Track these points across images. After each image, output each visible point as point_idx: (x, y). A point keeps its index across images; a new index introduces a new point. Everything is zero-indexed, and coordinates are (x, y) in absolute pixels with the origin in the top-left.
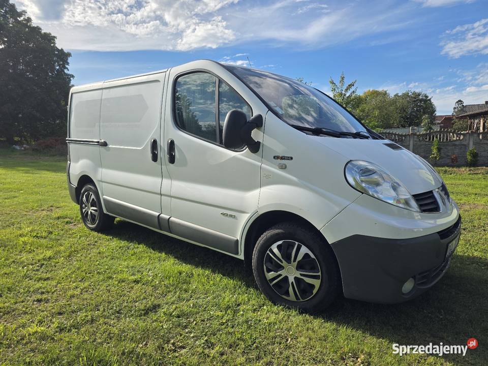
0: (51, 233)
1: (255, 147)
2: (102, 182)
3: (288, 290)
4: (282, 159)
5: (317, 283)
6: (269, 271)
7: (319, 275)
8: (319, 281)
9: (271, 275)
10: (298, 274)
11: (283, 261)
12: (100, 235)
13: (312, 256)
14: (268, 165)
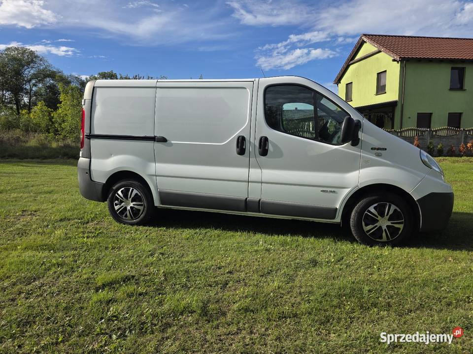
1: (355, 142)
2: (156, 176)
4: (378, 150)
6: (367, 225)
7: (403, 221)
8: (403, 225)
9: (368, 228)
10: (389, 223)
11: (379, 217)
14: (367, 154)
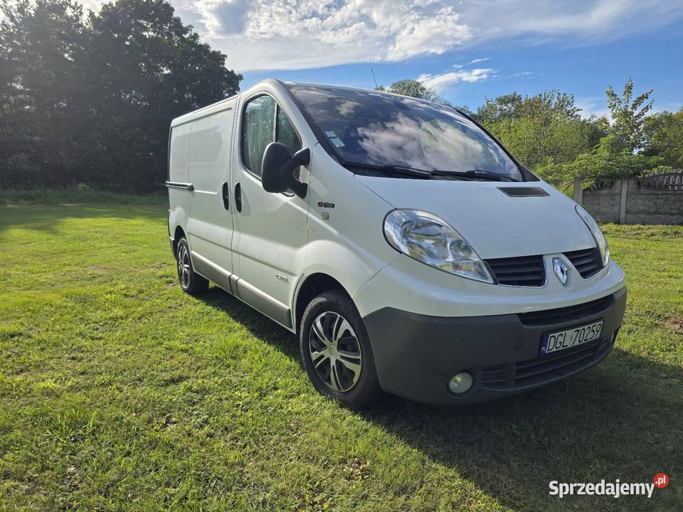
0: (142, 292)
2: (190, 234)
3: (329, 376)
4: (325, 207)
5: (357, 369)
6: (314, 350)
7: (359, 360)
8: (360, 367)
9: (315, 355)
10: (339, 356)
12: (191, 297)
13: (353, 334)
14: (314, 215)
